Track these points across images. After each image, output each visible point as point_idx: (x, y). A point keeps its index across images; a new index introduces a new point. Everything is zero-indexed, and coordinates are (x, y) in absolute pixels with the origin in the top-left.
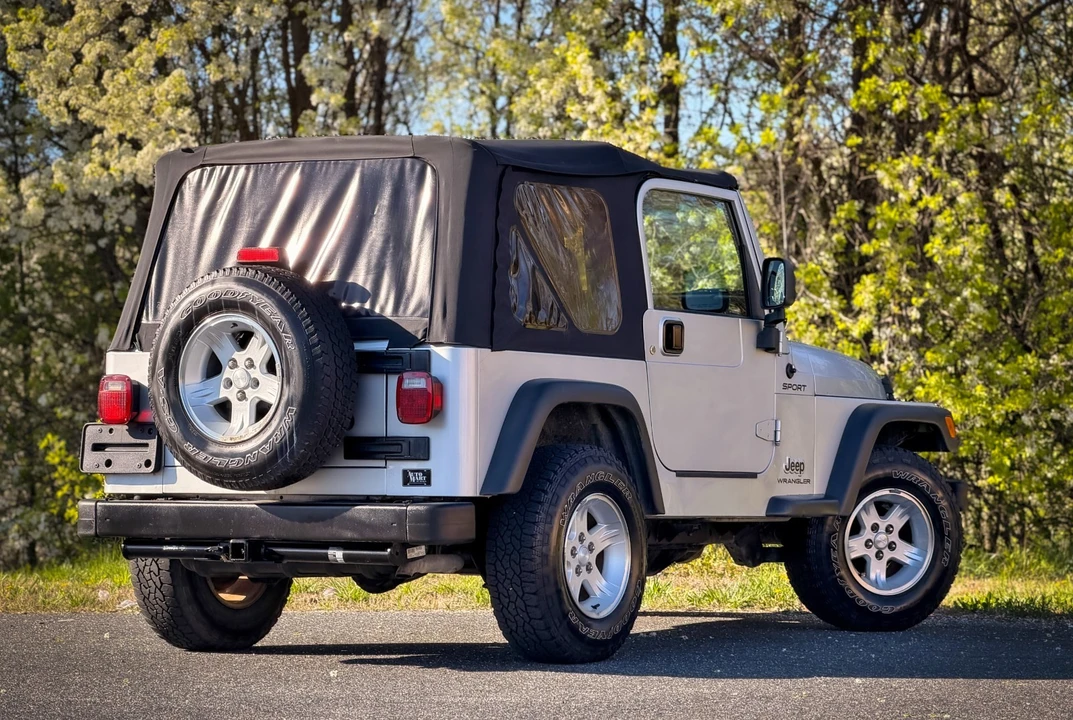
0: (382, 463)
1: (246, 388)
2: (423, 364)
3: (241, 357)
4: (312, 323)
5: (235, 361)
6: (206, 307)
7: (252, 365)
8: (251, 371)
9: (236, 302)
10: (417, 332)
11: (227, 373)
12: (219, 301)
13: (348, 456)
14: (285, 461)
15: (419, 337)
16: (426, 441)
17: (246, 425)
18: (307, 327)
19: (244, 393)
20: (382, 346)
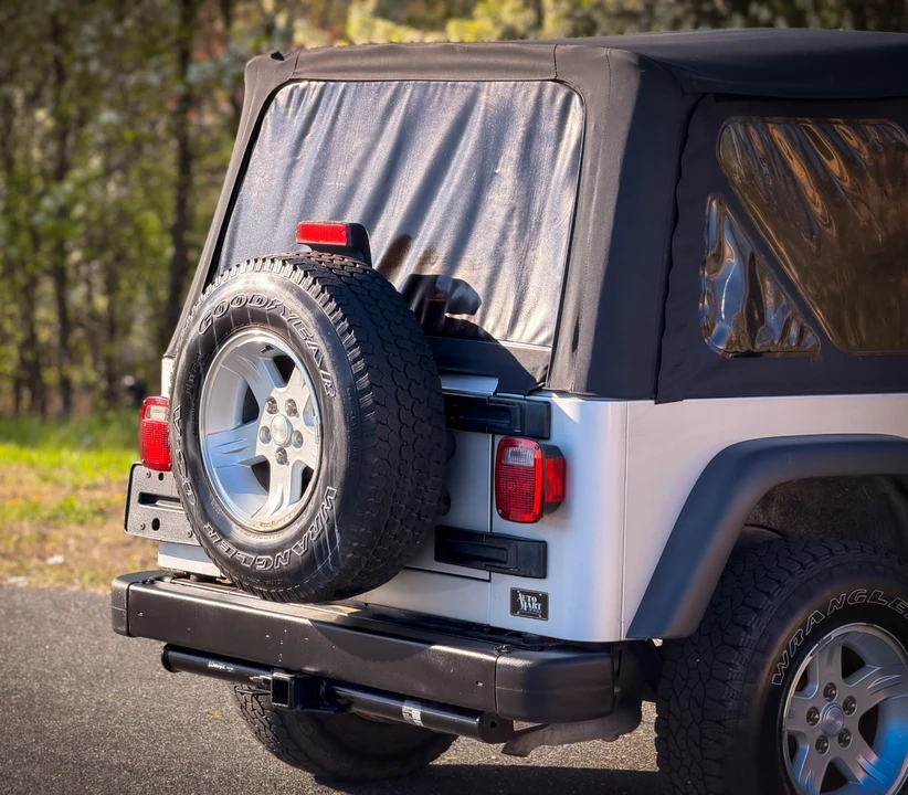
0: (484, 574)
1: (288, 444)
2: (539, 425)
3: (281, 394)
4: (362, 355)
5: (274, 402)
6: (228, 319)
7: (293, 411)
8: (292, 419)
9: (264, 314)
10: (535, 369)
11: (265, 418)
12: (242, 311)
13: (439, 558)
14: (326, 568)
15: (538, 380)
16: (541, 548)
17: (287, 501)
18: (355, 361)
19: (285, 453)
20: (486, 387)
